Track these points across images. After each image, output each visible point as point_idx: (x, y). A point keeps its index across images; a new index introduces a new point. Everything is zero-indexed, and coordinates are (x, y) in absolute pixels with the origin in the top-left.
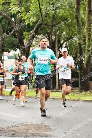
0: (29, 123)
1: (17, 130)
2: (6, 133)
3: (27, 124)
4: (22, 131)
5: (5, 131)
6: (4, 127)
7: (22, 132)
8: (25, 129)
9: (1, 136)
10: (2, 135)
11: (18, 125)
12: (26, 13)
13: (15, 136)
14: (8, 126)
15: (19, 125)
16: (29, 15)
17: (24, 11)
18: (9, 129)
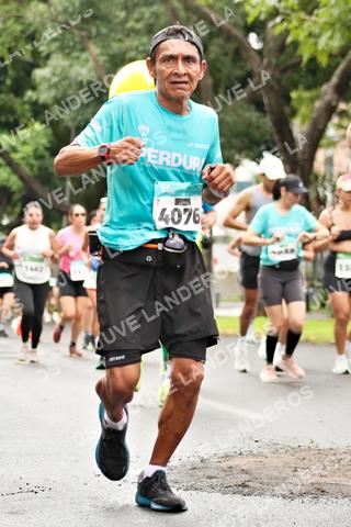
0: (305, 443)
1: (257, 469)
2: (214, 480)
3: (296, 446)
4: (276, 473)
5: (209, 473)
6: (206, 457)
7: (277, 478)
8: (286, 464)
9: (196, 489)
10: (198, 485)
11: (261, 450)
12: (302, 15)
13: (246, 490)
14: (221, 453)
15: (266, 451)
16: (315, 23)
17: (296, 7)
18: (225, 465)
